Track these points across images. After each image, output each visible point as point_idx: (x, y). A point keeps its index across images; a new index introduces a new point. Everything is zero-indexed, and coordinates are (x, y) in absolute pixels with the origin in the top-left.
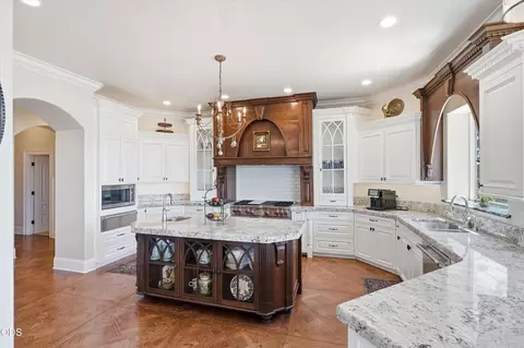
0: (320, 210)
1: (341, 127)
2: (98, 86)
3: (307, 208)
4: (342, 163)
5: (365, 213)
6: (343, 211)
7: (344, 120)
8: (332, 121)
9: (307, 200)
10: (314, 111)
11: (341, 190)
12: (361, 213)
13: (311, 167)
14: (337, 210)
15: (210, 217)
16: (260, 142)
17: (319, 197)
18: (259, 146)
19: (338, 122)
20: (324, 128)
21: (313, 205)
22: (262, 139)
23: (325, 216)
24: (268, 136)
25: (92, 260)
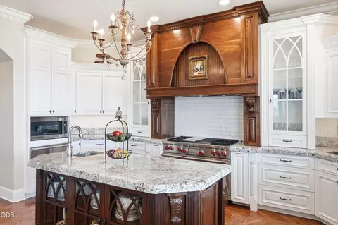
0: (268, 151)
1: (300, 44)
2: (27, 17)
3: (250, 148)
4: (300, 91)
5: (330, 159)
6: (299, 154)
7: (303, 35)
8: (287, 37)
9: (252, 139)
10: (262, 27)
11: (298, 127)
12: (325, 158)
13: (257, 98)
14: (290, 154)
15: (111, 153)
16: (197, 69)
17: (268, 136)
18: (196, 74)
19: (294, 39)
20: (275, 47)
21: (259, 145)
22: (199, 65)
23: (274, 160)
24: (205, 61)
25: (22, 190)
